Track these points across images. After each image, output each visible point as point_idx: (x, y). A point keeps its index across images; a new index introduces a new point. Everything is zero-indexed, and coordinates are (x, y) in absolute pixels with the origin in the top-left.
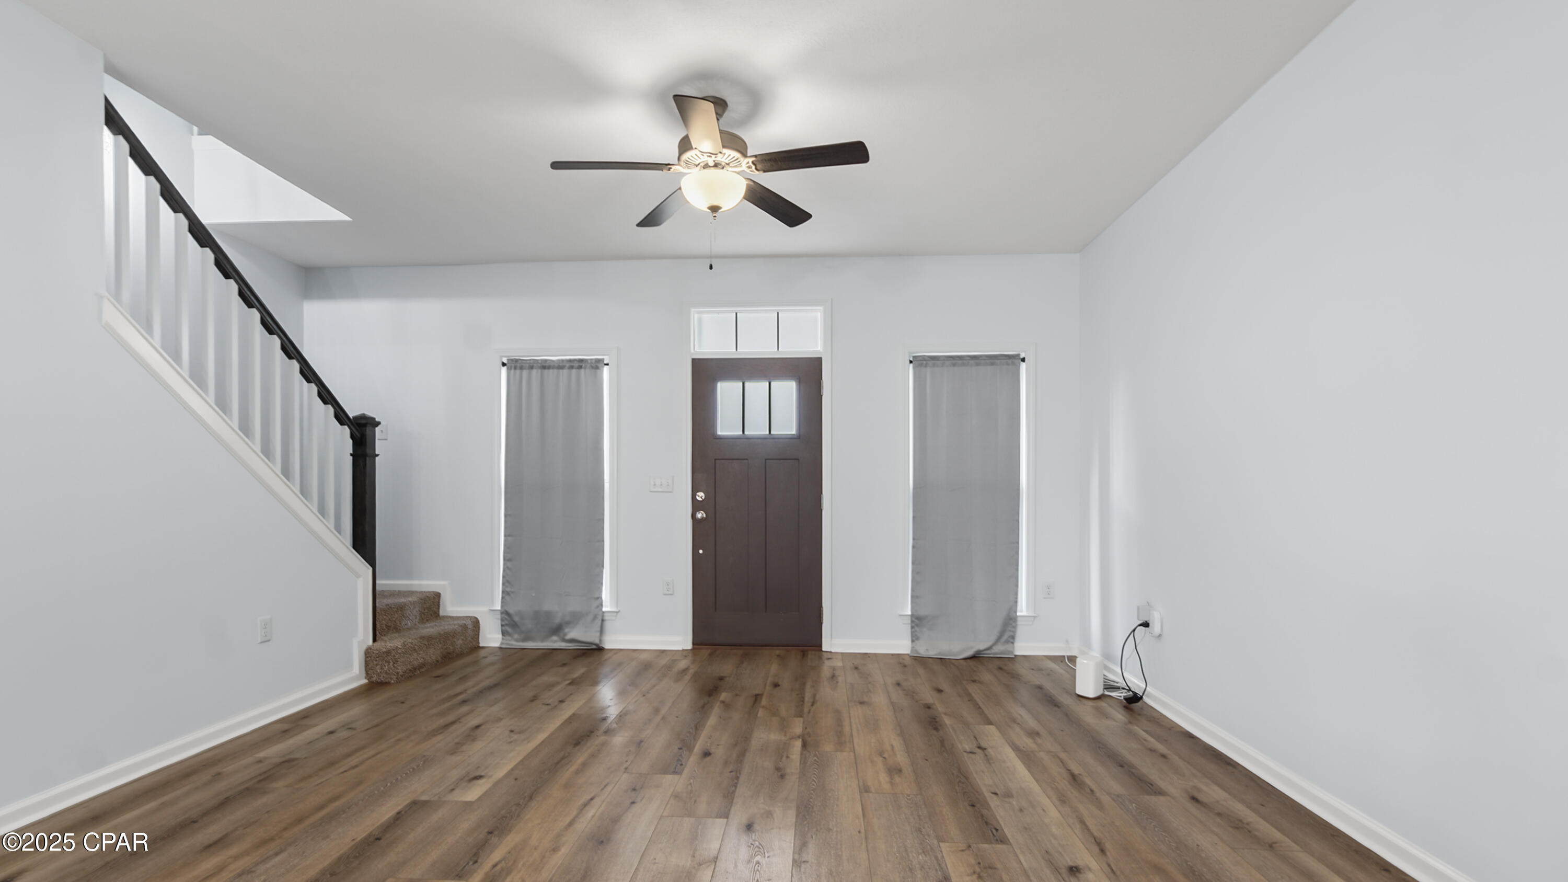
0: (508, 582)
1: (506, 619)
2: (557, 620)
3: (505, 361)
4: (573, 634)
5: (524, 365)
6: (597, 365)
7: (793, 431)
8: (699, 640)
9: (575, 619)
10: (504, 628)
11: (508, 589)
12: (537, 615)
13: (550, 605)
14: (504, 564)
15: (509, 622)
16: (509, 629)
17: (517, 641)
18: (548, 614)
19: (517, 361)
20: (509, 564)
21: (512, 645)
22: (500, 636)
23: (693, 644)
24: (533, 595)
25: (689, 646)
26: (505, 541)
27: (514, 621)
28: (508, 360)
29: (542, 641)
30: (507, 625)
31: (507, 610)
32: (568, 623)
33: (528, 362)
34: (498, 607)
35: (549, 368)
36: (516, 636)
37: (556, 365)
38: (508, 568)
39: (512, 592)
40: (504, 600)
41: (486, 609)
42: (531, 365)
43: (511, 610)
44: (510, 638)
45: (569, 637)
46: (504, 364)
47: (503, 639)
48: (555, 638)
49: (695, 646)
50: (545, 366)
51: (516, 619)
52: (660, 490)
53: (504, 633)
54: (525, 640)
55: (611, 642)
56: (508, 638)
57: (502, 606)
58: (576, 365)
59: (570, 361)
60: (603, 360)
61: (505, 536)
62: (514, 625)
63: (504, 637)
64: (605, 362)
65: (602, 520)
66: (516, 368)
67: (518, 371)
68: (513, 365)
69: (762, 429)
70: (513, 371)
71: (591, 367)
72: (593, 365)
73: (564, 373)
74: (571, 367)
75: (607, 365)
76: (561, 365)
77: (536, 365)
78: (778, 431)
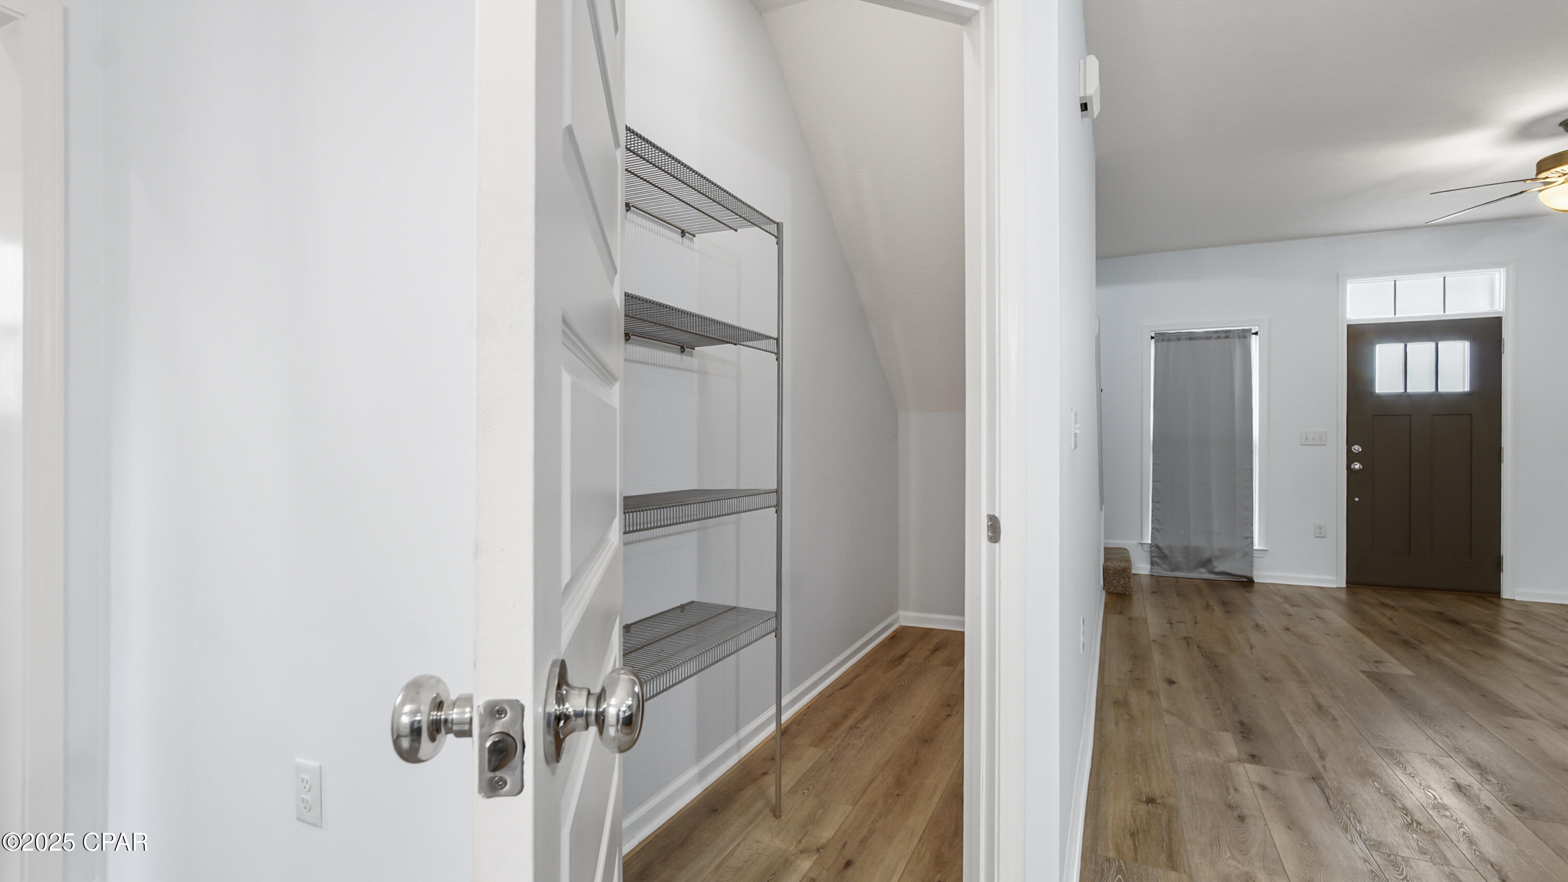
0: (1157, 520)
1: (1156, 551)
2: (1207, 555)
3: (1153, 335)
4: (1220, 566)
5: (1172, 337)
6: (1245, 335)
7: (1467, 389)
8: (1352, 581)
9: (1225, 554)
10: (1153, 559)
11: (1157, 527)
12: (1186, 550)
13: (1198, 541)
14: (1153, 506)
15: (1158, 554)
16: (1157, 560)
17: (1164, 570)
18: (1197, 549)
19: (1164, 334)
20: (1157, 505)
21: (1159, 573)
22: (1148, 566)
23: (1347, 583)
24: (1183, 532)
25: (1344, 586)
26: (1153, 486)
27: (1164, 554)
28: (1155, 333)
29: (1189, 572)
30: (1156, 556)
31: (1157, 543)
32: (1217, 558)
33: (1175, 334)
34: (1148, 540)
35: (1196, 339)
36: (1165, 566)
37: (1204, 336)
38: (1157, 508)
39: (1161, 529)
40: (1153, 535)
41: (1135, 542)
42: (1179, 337)
43: (1161, 544)
44: (1158, 568)
45: (1218, 570)
46: (1152, 338)
47: (1151, 568)
48: (1203, 570)
49: (1349, 585)
50: (1192, 337)
51: (1167, 552)
52: (1312, 443)
53: (1152, 564)
54: (1172, 570)
55: (1262, 576)
56: (1157, 567)
57: (1152, 541)
58: (1223, 335)
59: (1217, 332)
60: (1250, 330)
61: (1153, 482)
62: (1163, 557)
63: (1153, 567)
64: (1253, 331)
65: (1251, 469)
66: (1163, 340)
67: (1165, 343)
68: (1160, 338)
69: (1427, 387)
70: (1160, 343)
71: (1239, 337)
72: (1241, 335)
73: (1212, 343)
74: (1219, 337)
75: (1256, 333)
76: (1207, 336)
77: (1183, 337)
78: (1446, 387)
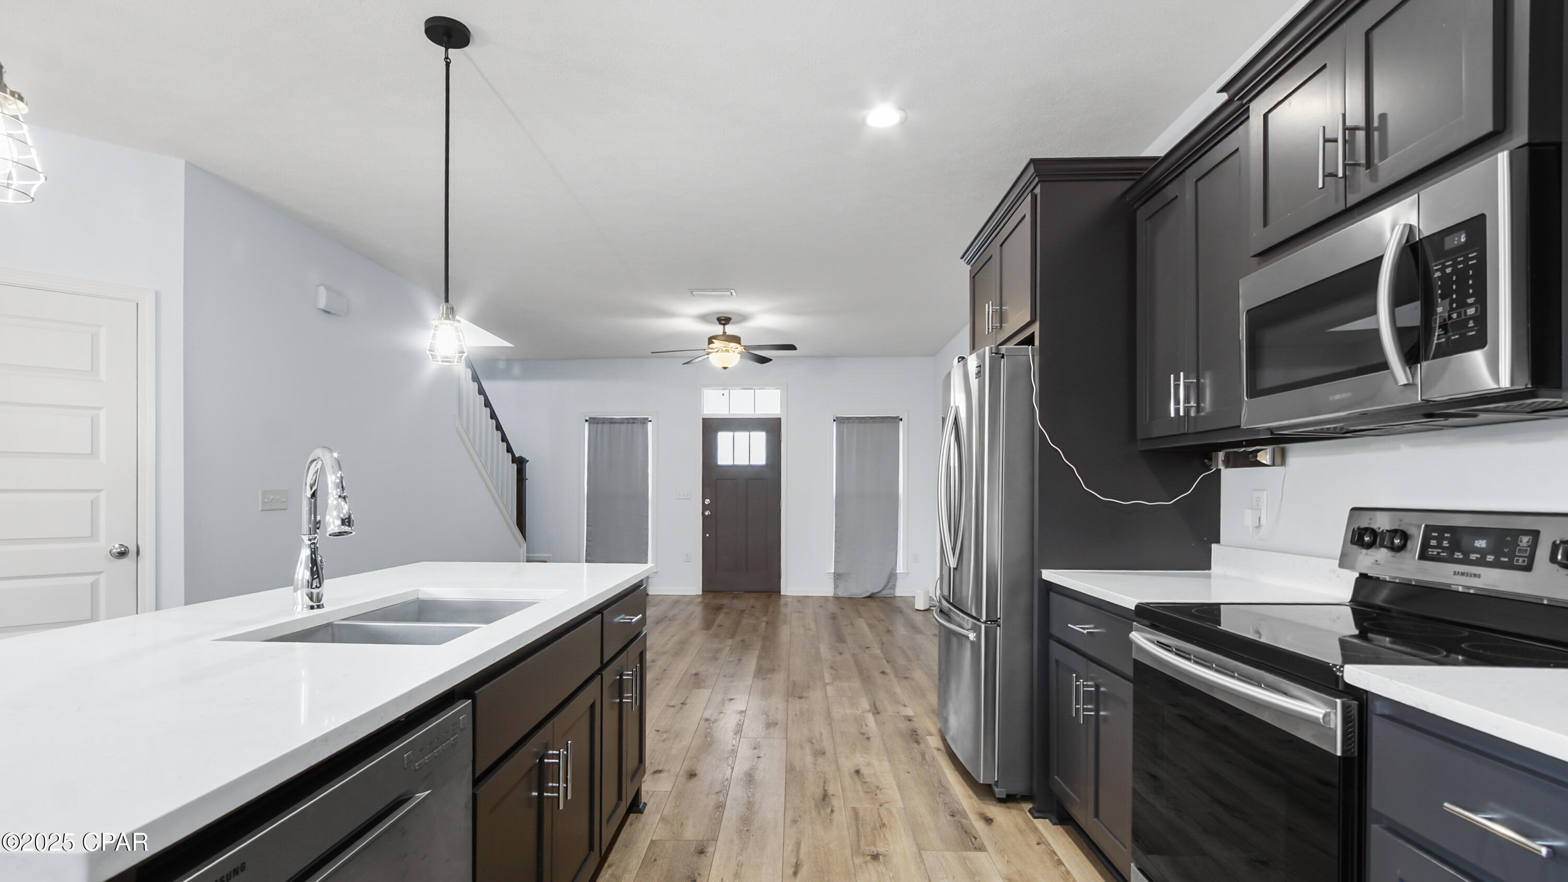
3: (588, 419)
5: (599, 421)
6: (645, 421)
7: (763, 462)
8: (706, 589)
11: (589, 559)
14: (587, 543)
19: (595, 418)
23: (703, 591)
25: (700, 593)
26: (587, 529)
33: (601, 419)
35: (614, 423)
37: (619, 421)
38: (589, 546)
42: (603, 421)
46: (587, 421)
49: (704, 593)
50: (612, 422)
52: (683, 499)
55: (652, 590)
58: (632, 421)
59: (628, 419)
60: (648, 418)
61: (587, 526)
64: (649, 420)
65: (648, 516)
66: (594, 423)
67: (595, 425)
68: (592, 421)
69: (745, 462)
70: (592, 425)
71: (641, 423)
72: (642, 422)
73: (624, 426)
74: (628, 423)
75: (651, 421)
76: (622, 421)
77: (606, 421)
78: (754, 462)
